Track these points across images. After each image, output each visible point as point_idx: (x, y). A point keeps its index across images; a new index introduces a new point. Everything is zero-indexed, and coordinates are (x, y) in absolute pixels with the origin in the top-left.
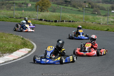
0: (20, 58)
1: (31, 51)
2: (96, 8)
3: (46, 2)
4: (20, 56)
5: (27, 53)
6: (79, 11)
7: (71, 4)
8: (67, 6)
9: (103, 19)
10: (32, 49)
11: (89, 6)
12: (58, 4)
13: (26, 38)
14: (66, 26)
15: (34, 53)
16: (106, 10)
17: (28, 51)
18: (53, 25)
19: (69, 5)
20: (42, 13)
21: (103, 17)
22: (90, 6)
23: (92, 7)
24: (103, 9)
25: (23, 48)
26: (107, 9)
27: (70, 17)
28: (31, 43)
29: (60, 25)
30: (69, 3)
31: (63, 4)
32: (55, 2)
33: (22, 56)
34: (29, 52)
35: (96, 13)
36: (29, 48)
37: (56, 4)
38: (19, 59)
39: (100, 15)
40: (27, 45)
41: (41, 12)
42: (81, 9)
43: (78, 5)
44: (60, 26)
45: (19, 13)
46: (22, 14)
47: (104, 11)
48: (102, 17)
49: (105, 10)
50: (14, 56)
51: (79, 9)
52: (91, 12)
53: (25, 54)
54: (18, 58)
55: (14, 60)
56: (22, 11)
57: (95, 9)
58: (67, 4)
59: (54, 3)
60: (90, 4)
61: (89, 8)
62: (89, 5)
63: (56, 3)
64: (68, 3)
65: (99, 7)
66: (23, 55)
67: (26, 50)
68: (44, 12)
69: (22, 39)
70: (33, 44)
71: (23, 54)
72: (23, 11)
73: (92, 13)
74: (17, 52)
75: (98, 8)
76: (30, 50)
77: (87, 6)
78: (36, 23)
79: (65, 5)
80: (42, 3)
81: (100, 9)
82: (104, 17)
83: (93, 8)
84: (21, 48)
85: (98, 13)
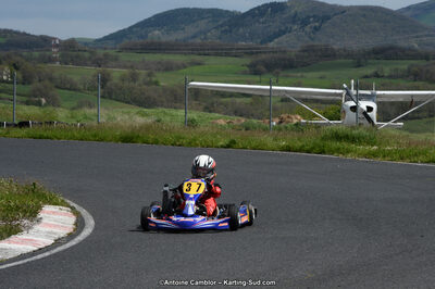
2: (40, 81)
11: (11, 77)
16: (79, 90)
23: (26, 81)
24: (65, 85)
26: (82, 87)
35: (44, 101)
47: (73, 93)
49: (74, 90)
52: (25, 99)
57: (36, 85)
60: (16, 66)
62: (14, 71)
65: (51, 79)
67: (60, 209)
73: (27, 103)
75: (47, 82)
77: (5, 78)
81: (57, 87)
83: (29, 83)
85: (48, 103)
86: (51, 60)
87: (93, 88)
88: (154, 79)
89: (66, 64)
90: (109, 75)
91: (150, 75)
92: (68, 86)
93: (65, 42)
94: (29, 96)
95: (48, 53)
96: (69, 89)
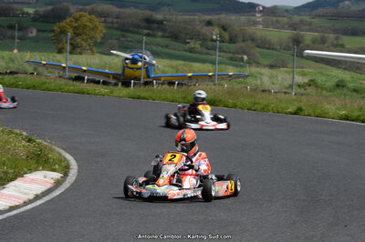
0: (30, 201)
1: (64, 181)
2: (244, 41)
3: (88, 24)
4: (31, 197)
5: (49, 186)
6: (191, 50)
7: (164, 31)
8: (153, 36)
9: (271, 77)
10: (66, 175)
11: (220, 37)
12: (122, 30)
13: (39, 136)
14: (163, 100)
15: (72, 185)
16: (275, 49)
17: (52, 181)
18: (121, 95)
19: (160, 34)
20: (76, 58)
21: (270, 71)
22: (226, 36)
23: (232, 40)
24: (265, 45)
25: (36, 170)
26: (278, 47)
27: (166, 69)
28: (60, 154)
29: (143, 95)
30: (158, 28)
31: (140, 30)
32: (112, 23)
33: (37, 197)
34: (58, 183)
35: (245, 57)
36: (54, 170)
37: (117, 29)
38: (29, 207)
39: (258, 63)
40: (46, 161)
41: (71, 53)
42: (195, 45)
43: (186, 34)
44: (144, 98)
45: (3, 58)
46: (12, 61)
47: (271, 51)
48: (266, 71)
49: (273, 49)
50: (10, 196)
51: (192, 45)
52: (230, 55)
53: (44, 188)
54: (25, 204)
55: (12, 208)
56: (12, 51)
57: (240, 44)
58: (153, 30)
59: (110, 25)
60: (224, 28)
61: (223, 42)
62: (223, 32)
63: (116, 25)
64: (156, 25)
65: (253, 40)
66: (39, 192)
67: (45, 177)
68: (80, 53)
69: (29, 141)
70: (65, 158)
71: (40, 189)
72: (15, 51)
73: (231, 59)
74: (18, 183)
75: (249, 42)
76: (57, 175)
77: (214, 37)
78: (66, 89)
79: (146, 31)
80: (75, 27)
81: (258, 47)
82: (274, 72)
83: (234, 43)
84: (31, 171)
85: (249, 59)
86: (255, 23)
87: (287, 48)
88: (340, 43)
89: (267, 27)
90: (302, 37)
91: (336, 38)
92: (267, 46)
93: (269, 8)
94: (233, 53)
95: (253, 18)
96: (268, 49)
